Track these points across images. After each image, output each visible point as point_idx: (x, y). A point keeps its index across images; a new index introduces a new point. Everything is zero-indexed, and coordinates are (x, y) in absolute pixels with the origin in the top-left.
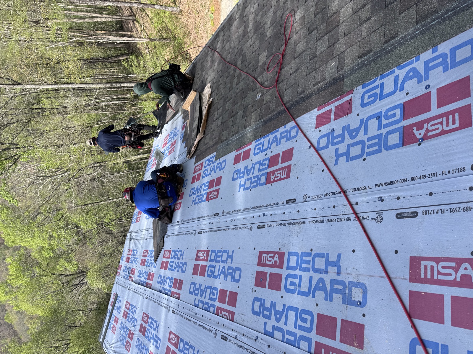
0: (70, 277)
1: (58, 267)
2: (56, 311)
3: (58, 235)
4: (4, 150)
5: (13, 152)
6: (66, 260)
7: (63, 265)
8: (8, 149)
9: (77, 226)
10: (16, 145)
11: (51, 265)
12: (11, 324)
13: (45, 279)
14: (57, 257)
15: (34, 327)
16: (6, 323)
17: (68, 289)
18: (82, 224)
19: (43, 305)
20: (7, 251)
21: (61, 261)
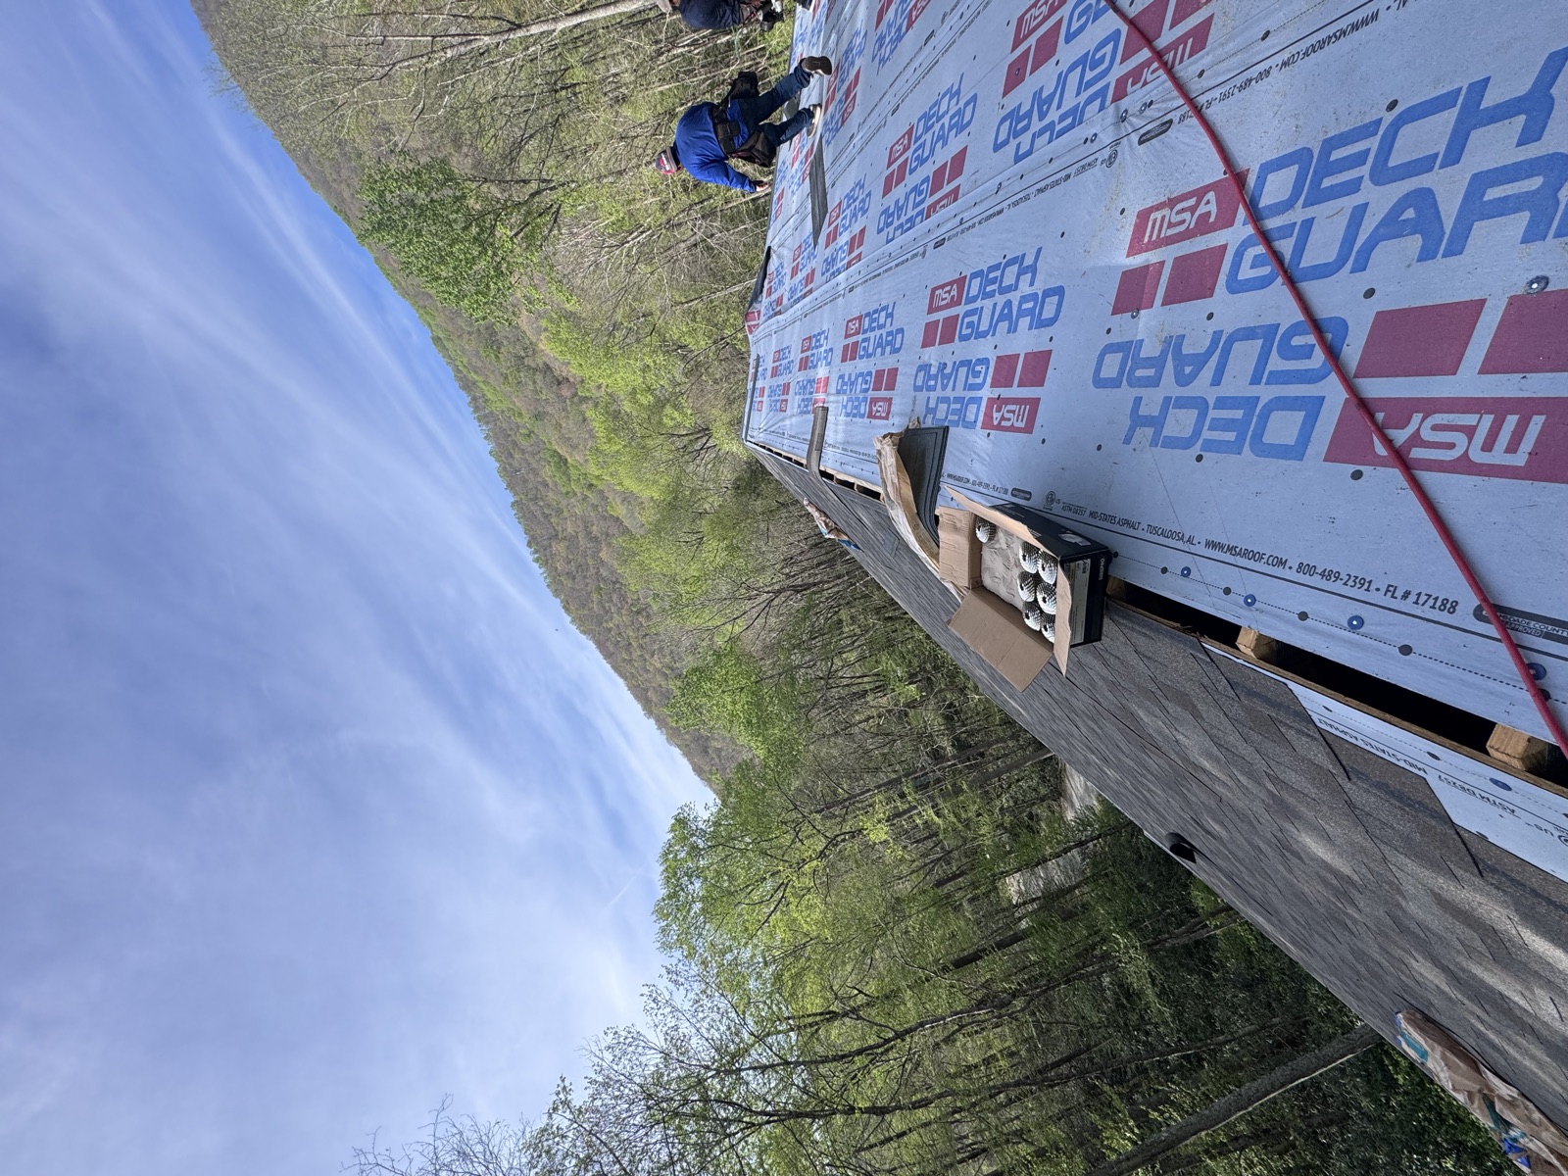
0: (686, 438)
1: (665, 420)
2: (676, 490)
3: (654, 361)
4: (533, 195)
5: (548, 197)
6: (676, 407)
7: (671, 417)
8: (538, 192)
9: (680, 347)
10: (548, 181)
11: (655, 419)
12: (618, 518)
13: (650, 443)
14: (660, 404)
15: (650, 516)
16: (613, 516)
17: (687, 457)
18: (688, 340)
19: (655, 482)
20: (584, 406)
21: (668, 410)
